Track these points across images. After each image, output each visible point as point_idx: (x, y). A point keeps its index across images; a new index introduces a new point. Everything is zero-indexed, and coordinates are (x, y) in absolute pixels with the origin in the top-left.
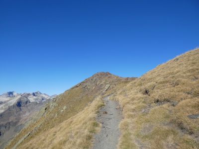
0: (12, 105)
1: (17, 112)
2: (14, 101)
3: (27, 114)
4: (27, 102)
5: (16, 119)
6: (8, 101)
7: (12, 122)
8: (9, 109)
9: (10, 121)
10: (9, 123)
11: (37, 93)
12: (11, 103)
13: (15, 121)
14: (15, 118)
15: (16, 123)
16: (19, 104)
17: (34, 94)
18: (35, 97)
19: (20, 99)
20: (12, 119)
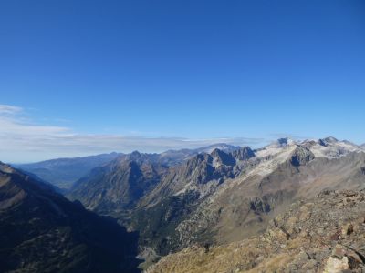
0: (283, 161)
1: (292, 174)
2: (286, 155)
3: (311, 179)
4: (308, 158)
5: (292, 186)
6: (277, 154)
7: (285, 190)
8: (279, 168)
9: (282, 188)
10: (281, 193)
11: (327, 139)
12: (282, 159)
13: (290, 190)
14: (290, 184)
15: (292, 194)
16: (295, 161)
17: (322, 143)
18: (324, 148)
19: (296, 151)
20: (285, 185)
